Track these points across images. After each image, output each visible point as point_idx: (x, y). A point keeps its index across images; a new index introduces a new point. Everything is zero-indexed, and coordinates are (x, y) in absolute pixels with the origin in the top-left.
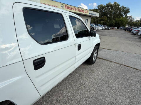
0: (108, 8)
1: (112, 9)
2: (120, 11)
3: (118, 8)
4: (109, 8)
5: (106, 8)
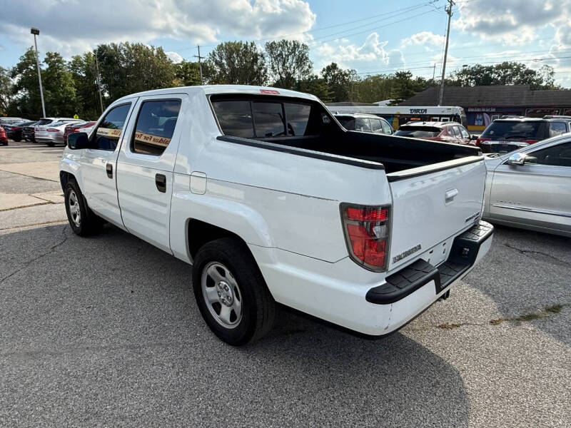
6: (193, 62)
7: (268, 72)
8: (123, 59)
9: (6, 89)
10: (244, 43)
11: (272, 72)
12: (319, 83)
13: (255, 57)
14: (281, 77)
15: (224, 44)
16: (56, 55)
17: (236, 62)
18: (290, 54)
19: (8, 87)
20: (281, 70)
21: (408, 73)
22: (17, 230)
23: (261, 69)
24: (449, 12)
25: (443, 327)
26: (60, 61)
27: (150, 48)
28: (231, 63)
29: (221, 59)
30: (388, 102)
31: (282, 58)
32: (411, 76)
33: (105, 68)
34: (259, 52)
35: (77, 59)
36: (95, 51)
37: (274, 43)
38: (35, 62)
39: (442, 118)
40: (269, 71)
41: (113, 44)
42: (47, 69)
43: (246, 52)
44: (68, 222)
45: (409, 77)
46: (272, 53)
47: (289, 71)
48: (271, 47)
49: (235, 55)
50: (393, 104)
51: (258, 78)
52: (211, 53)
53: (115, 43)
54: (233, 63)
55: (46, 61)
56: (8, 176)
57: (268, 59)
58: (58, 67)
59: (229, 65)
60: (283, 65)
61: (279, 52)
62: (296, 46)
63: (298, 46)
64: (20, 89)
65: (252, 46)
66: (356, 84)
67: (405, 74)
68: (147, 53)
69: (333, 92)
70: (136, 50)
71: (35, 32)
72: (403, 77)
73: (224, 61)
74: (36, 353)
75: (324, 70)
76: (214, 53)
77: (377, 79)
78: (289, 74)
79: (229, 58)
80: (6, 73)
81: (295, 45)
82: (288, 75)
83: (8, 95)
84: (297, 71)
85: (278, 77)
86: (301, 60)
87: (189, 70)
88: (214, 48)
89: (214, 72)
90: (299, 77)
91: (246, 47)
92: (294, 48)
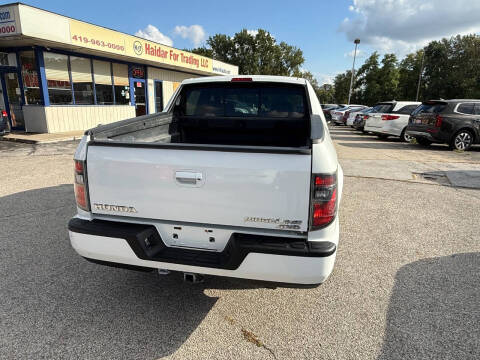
0: (242, 49)
1: (254, 50)
2: (277, 58)
3: (270, 48)
4: (246, 46)
5: (237, 46)
8: (451, 52)
16: (392, 55)
19: (355, 83)
26: (393, 60)
36: (425, 48)
41: (444, 39)
42: (382, 68)
55: (383, 61)
58: (391, 65)
70: (467, 41)
71: (357, 42)
80: (356, 72)
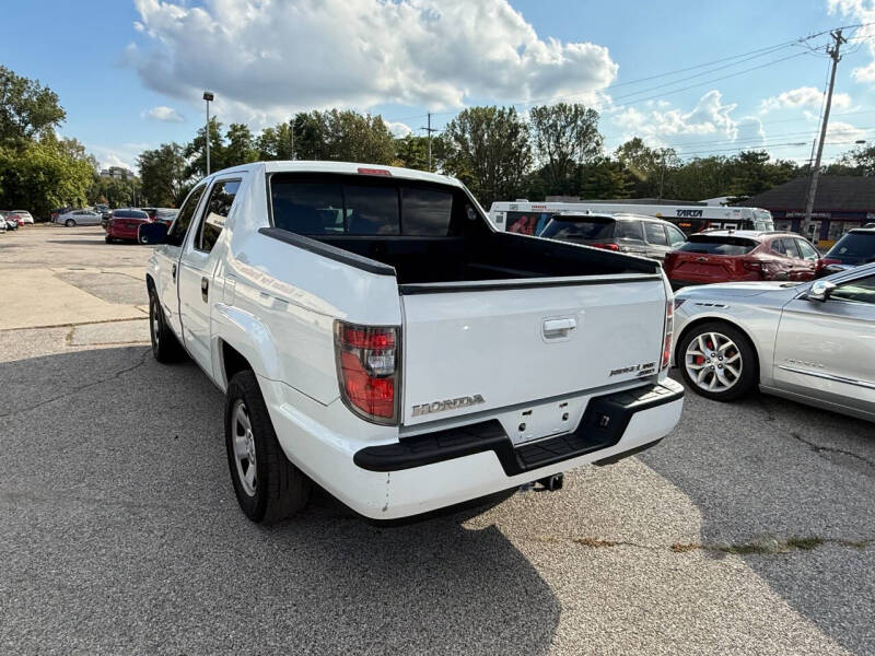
6: (422, 136)
7: (532, 151)
8: (327, 133)
9: (179, 171)
10: (499, 108)
11: (538, 151)
12: (611, 169)
13: (515, 129)
14: (552, 159)
15: (469, 111)
16: (242, 127)
17: (486, 137)
18: (569, 124)
19: (181, 170)
20: (553, 148)
21: (762, 154)
22: (92, 348)
23: (521, 147)
24: (835, 55)
25: (586, 543)
26: (245, 136)
27: (365, 117)
28: (477, 139)
29: (464, 131)
30: (723, 200)
31: (556, 130)
32: (768, 158)
33: (302, 145)
34: (520, 122)
35: (269, 132)
36: (291, 122)
37: (545, 108)
38: (216, 137)
39: (726, 225)
40: (535, 150)
41: (316, 112)
42: (230, 146)
43: (501, 122)
44: (150, 344)
45: (763, 160)
46: (540, 123)
47: (564, 149)
48: (540, 114)
49: (484, 126)
50: (732, 203)
51: (517, 160)
52: (450, 123)
53: (319, 111)
54: (481, 138)
55: (229, 135)
56: (127, 281)
57: (533, 132)
58: (243, 143)
59: (474, 140)
60: (557, 141)
61: (551, 122)
62: (579, 111)
63: (582, 113)
64: (195, 172)
65: (510, 114)
66: (674, 170)
67: (757, 155)
68: (360, 125)
69: (632, 183)
70: (345, 120)
71: (208, 97)
72: (752, 160)
73: (467, 136)
74: (18, 496)
75: (620, 149)
76: (453, 124)
77: (711, 163)
78: (566, 155)
79: (474, 131)
80: (181, 151)
81: (576, 110)
82: (563, 156)
83: (180, 179)
84: (578, 150)
85: (547, 159)
86: (586, 134)
87: (414, 148)
88: (454, 117)
89: (453, 151)
90: (581, 159)
91: (501, 114)
92: (576, 116)
